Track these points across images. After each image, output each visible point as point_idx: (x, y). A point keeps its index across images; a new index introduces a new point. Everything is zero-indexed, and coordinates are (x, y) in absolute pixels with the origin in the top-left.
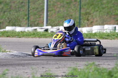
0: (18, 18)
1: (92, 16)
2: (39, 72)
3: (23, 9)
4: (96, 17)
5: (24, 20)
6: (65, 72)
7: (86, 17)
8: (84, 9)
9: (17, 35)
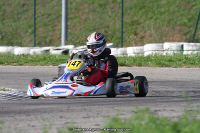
0: (16, 31)
1: (143, 27)
2: (55, 124)
3: (26, 16)
4: (149, 29)
5: (28, 34)
6: (99, 125)
7: (132, 29)
8: (129, 15)
9: (16, 61)
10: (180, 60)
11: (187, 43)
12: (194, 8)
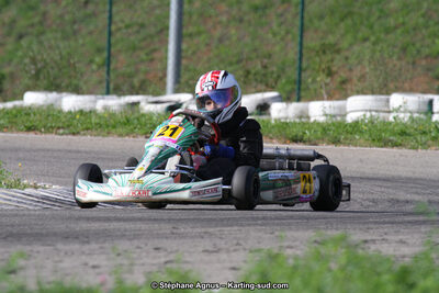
0: (69, 61)
1: (347, 58)
2: (143, 265)
3: (92, 27)
4: (360, 63)
5: (94, 67)
6: (239, 269)
8: (316, 31)
9: (65, 125)
10: (424, 133)
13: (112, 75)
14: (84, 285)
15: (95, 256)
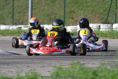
0: (2, 16)
1: (77, 15)
2: (24, 71)
3: (8, 7)
4: (80, 16)
5: (9, 18)
6: (50, 72)
7: (70, 16)
8: (68, 7)
9: (2, 33)
10: (98, 34)
11: (103, 25)
12: (107, 4)
13: (14, 20)
14: (9, 77)
15: (11, 69)
